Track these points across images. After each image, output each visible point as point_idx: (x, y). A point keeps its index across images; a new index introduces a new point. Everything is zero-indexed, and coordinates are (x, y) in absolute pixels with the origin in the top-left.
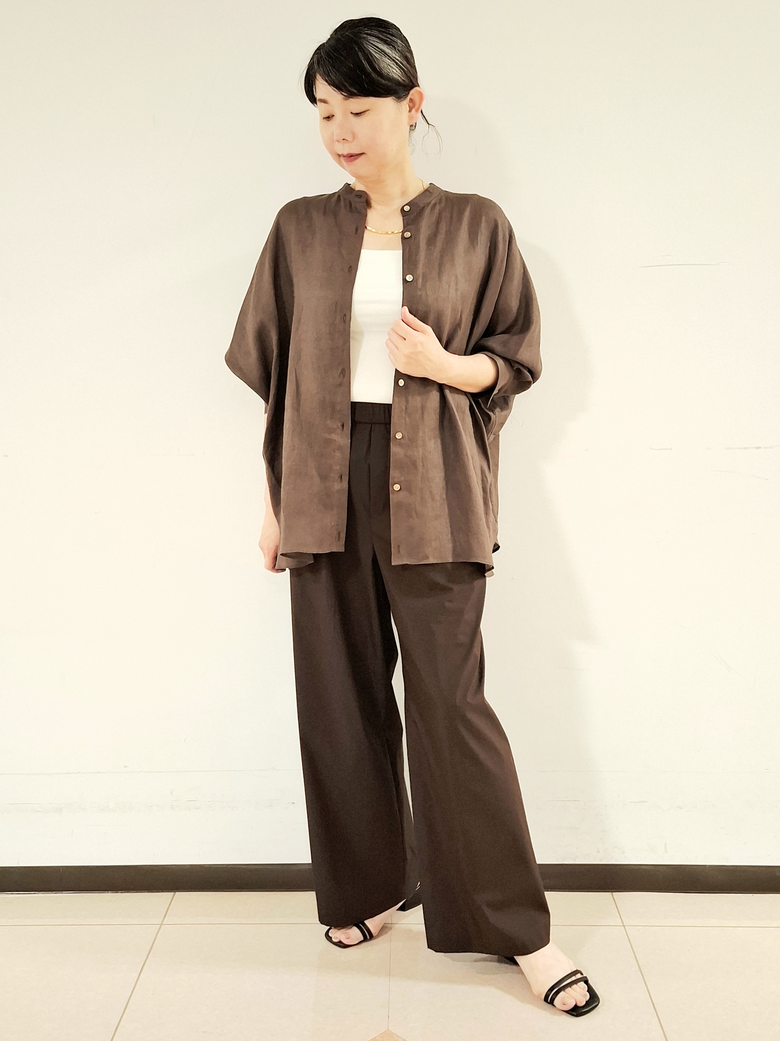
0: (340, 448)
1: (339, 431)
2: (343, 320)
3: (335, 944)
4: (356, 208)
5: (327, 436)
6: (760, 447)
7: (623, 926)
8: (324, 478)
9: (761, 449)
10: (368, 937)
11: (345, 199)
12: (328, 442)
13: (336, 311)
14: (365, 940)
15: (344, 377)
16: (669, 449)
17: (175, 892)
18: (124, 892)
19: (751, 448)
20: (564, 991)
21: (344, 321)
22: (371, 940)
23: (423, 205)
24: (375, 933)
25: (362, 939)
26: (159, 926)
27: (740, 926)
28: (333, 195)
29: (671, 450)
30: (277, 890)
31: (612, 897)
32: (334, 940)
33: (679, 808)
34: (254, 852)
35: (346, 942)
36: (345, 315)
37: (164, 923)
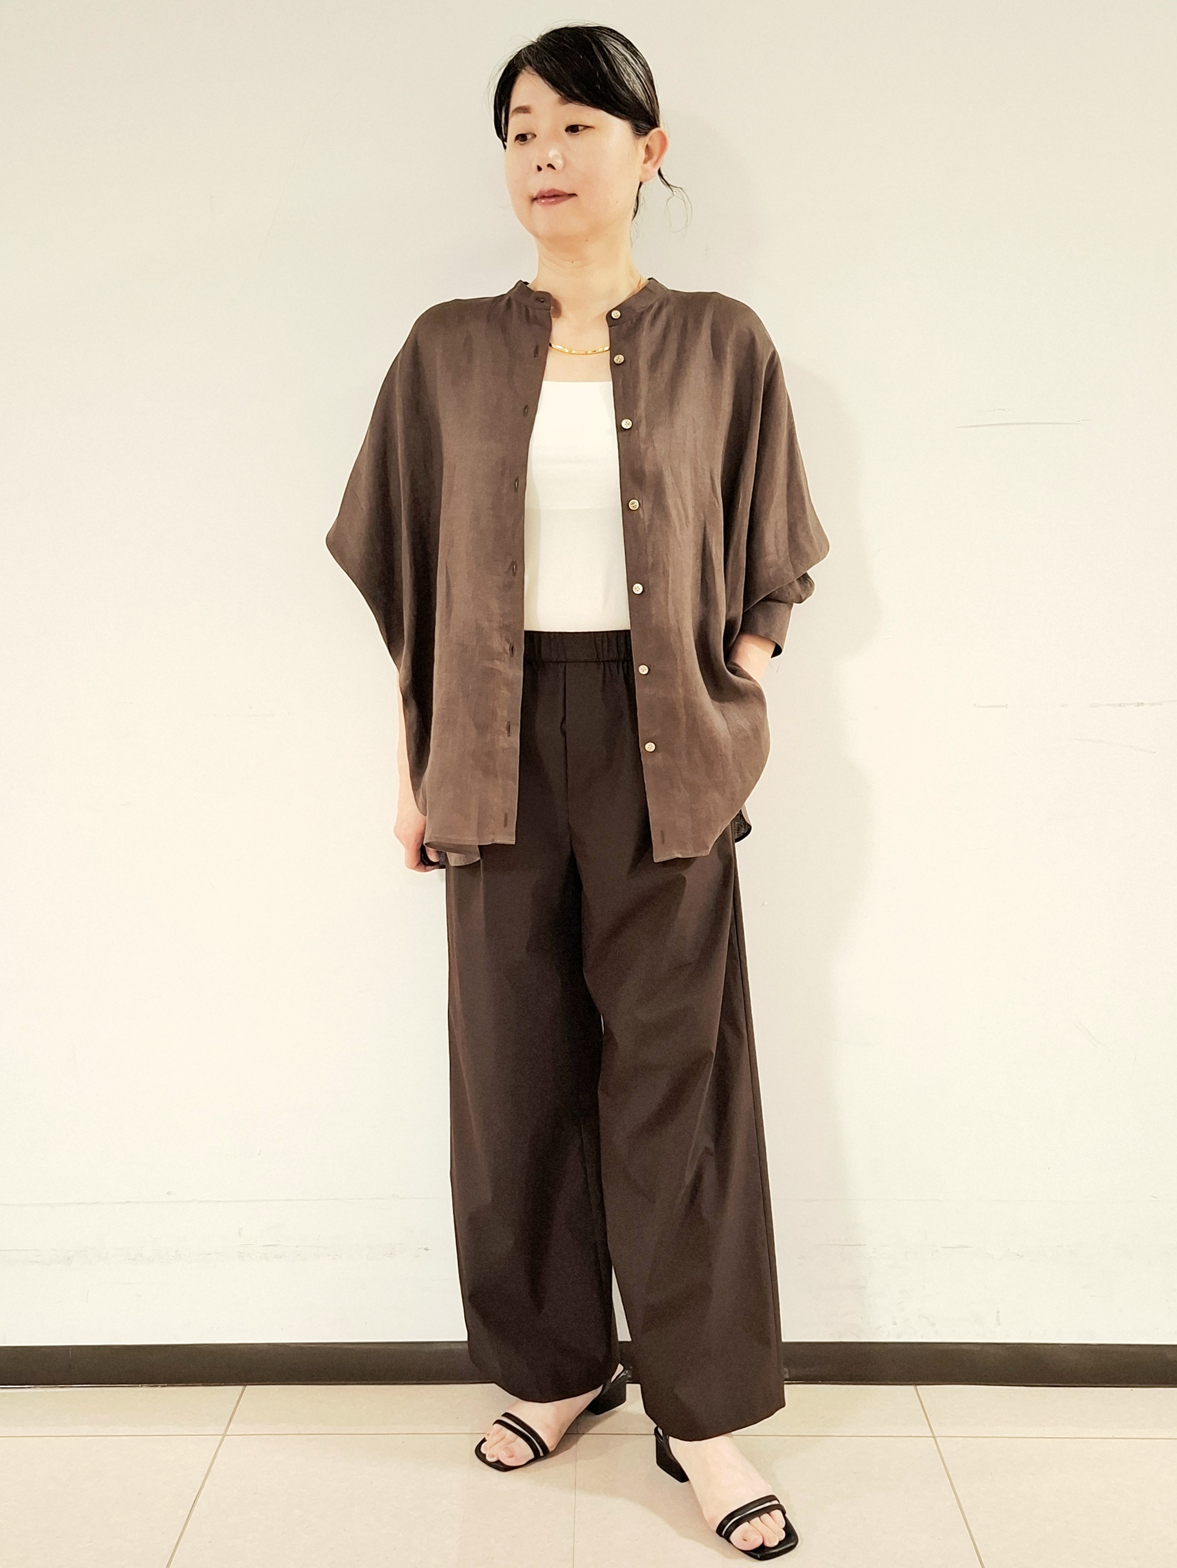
0: (509, 684)
1: (507, 657)
2: (514, 486)
3: (490, 1464)
4: (535, 317)
5: (488, 664)
6: (1143, 703)
7: (933, 1437)
8: (483, 728)
9: (1143, 706)
10: (542, 1454)
11: (519, 304)
12: (490, 673)
13: (503, 474)
14: (537, 1458)
15: (514, 574)
16: (1003, 706)
17: (246, 1385)
18: (167, 1386)
19: (1128, 704)
20: (748, 1521)
21: (516, 490)
22: (546, 1459)
23: (642, 310)
24: (552, 1447)
25: (532, 1456)
26: (221, 1437)
27: (1112, 1437)
28: (498, 299)
29: (1007, 708)
30: (402, 1383)
31: (915, 1393)
32: (489, 1459)
33: (1018, 1256)
34: (366, 1323)
35: (508, 1462)
36: (517, 480)
37: (228, 1433)
